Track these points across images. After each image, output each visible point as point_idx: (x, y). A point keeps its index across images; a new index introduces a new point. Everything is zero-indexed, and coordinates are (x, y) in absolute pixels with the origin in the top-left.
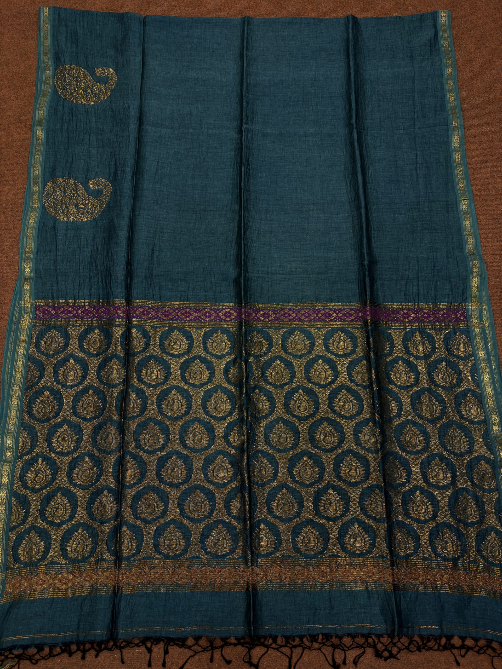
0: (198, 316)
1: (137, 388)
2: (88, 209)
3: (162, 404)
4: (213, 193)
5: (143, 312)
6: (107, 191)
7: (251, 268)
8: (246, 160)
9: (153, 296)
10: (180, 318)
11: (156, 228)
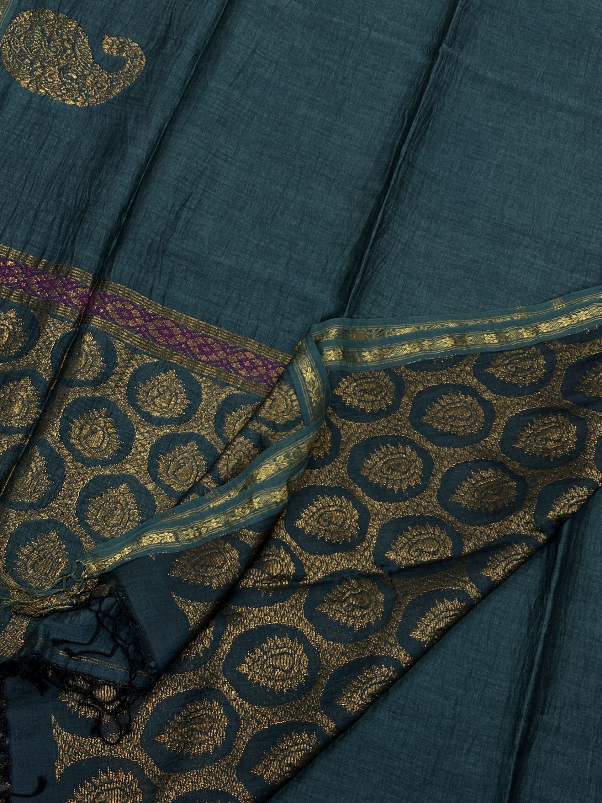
0: (226, 359)
1: (52, 450)
2: (84, 85)
3: (89, 503)
4: (340, 146)
5: (119, 311)
6: (135, 67)
7: (367, 308)
8: (425, 109)
9: (152, 288)
10: (190, 351)
11: (205, 168)
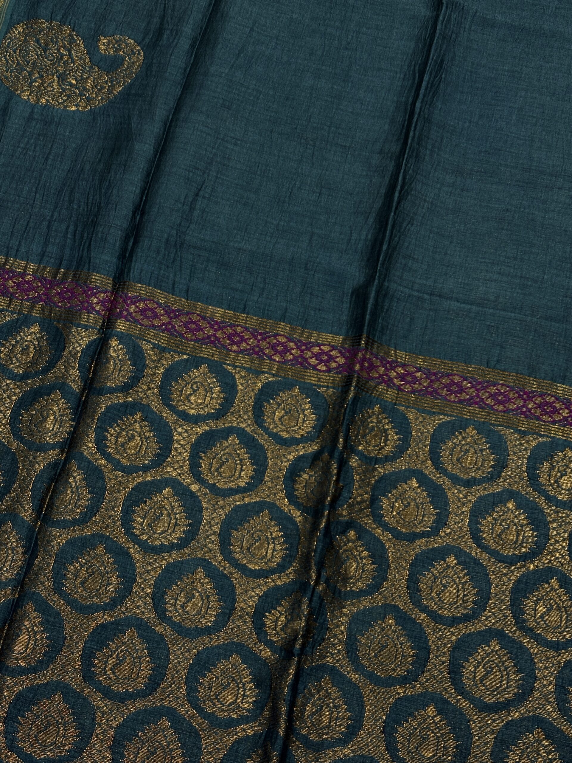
0: (258, 346)
1: (89, 462)
2: (84, 89)
3: (134, 512)
4: (351, 112)
5: (143, 312)
6: (133, 63)
7: (398, 273)
8: (436, 61)
9: (174, 284)
10: (220, 342)
11: (215, 154)
